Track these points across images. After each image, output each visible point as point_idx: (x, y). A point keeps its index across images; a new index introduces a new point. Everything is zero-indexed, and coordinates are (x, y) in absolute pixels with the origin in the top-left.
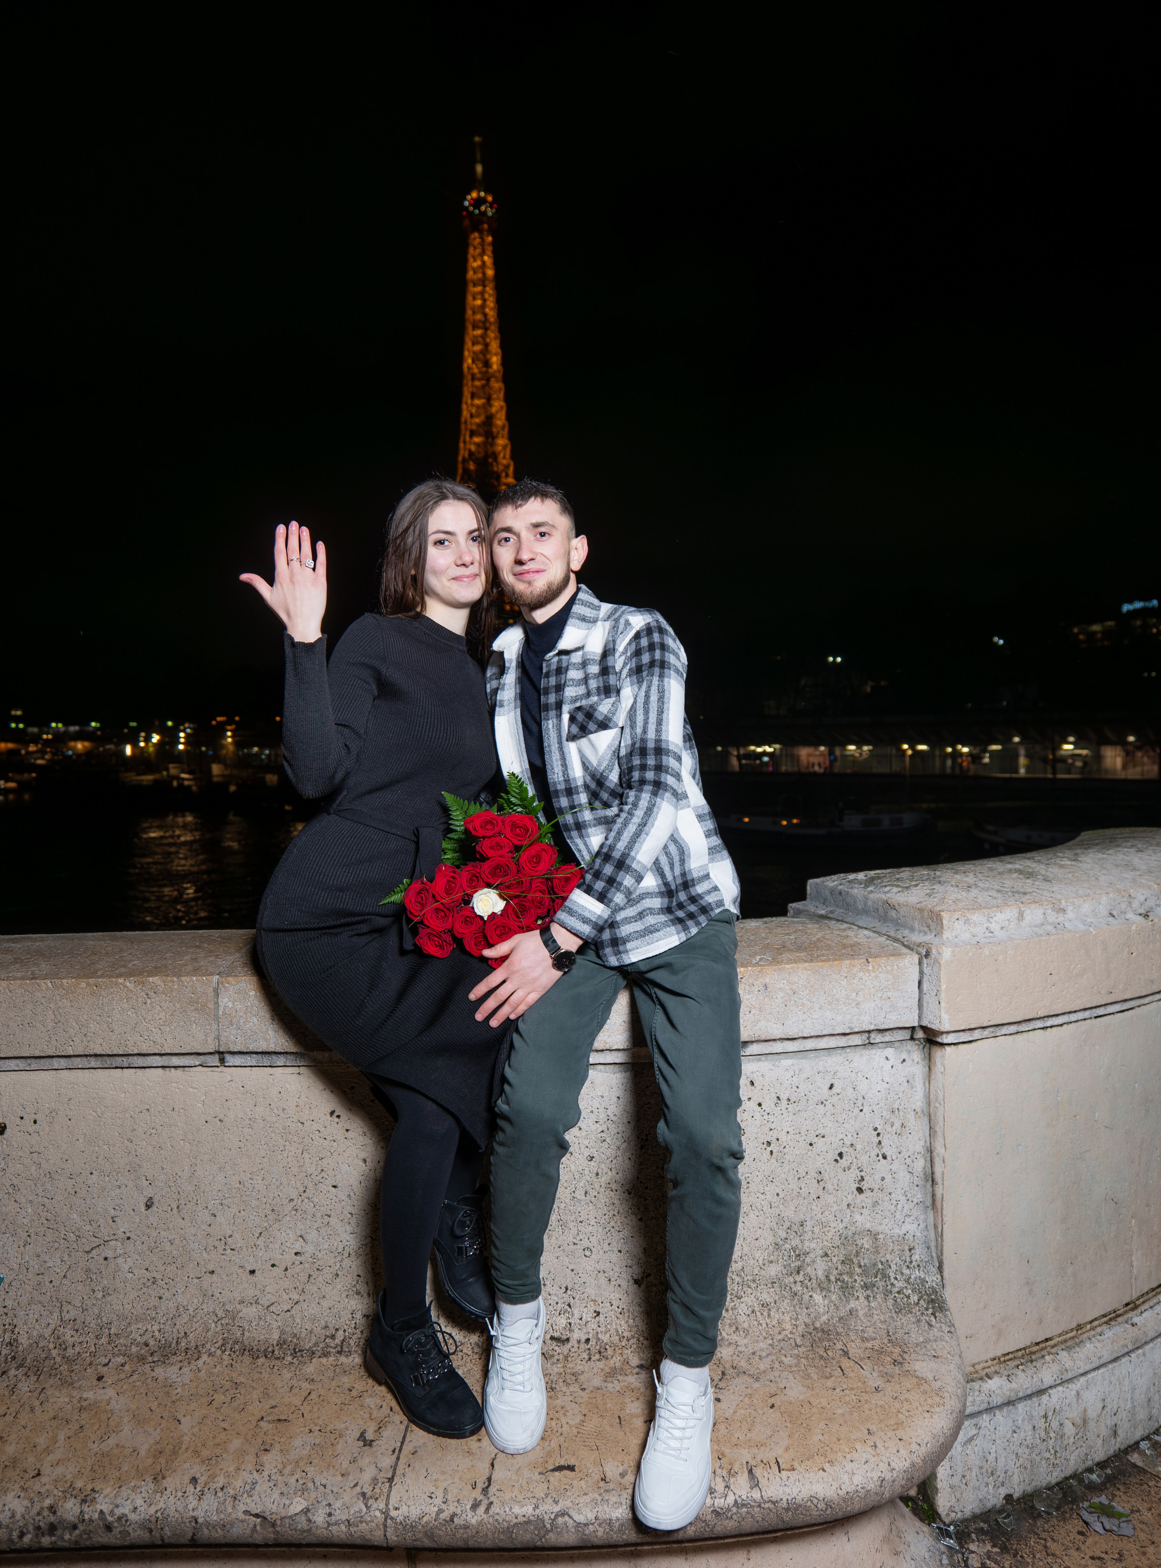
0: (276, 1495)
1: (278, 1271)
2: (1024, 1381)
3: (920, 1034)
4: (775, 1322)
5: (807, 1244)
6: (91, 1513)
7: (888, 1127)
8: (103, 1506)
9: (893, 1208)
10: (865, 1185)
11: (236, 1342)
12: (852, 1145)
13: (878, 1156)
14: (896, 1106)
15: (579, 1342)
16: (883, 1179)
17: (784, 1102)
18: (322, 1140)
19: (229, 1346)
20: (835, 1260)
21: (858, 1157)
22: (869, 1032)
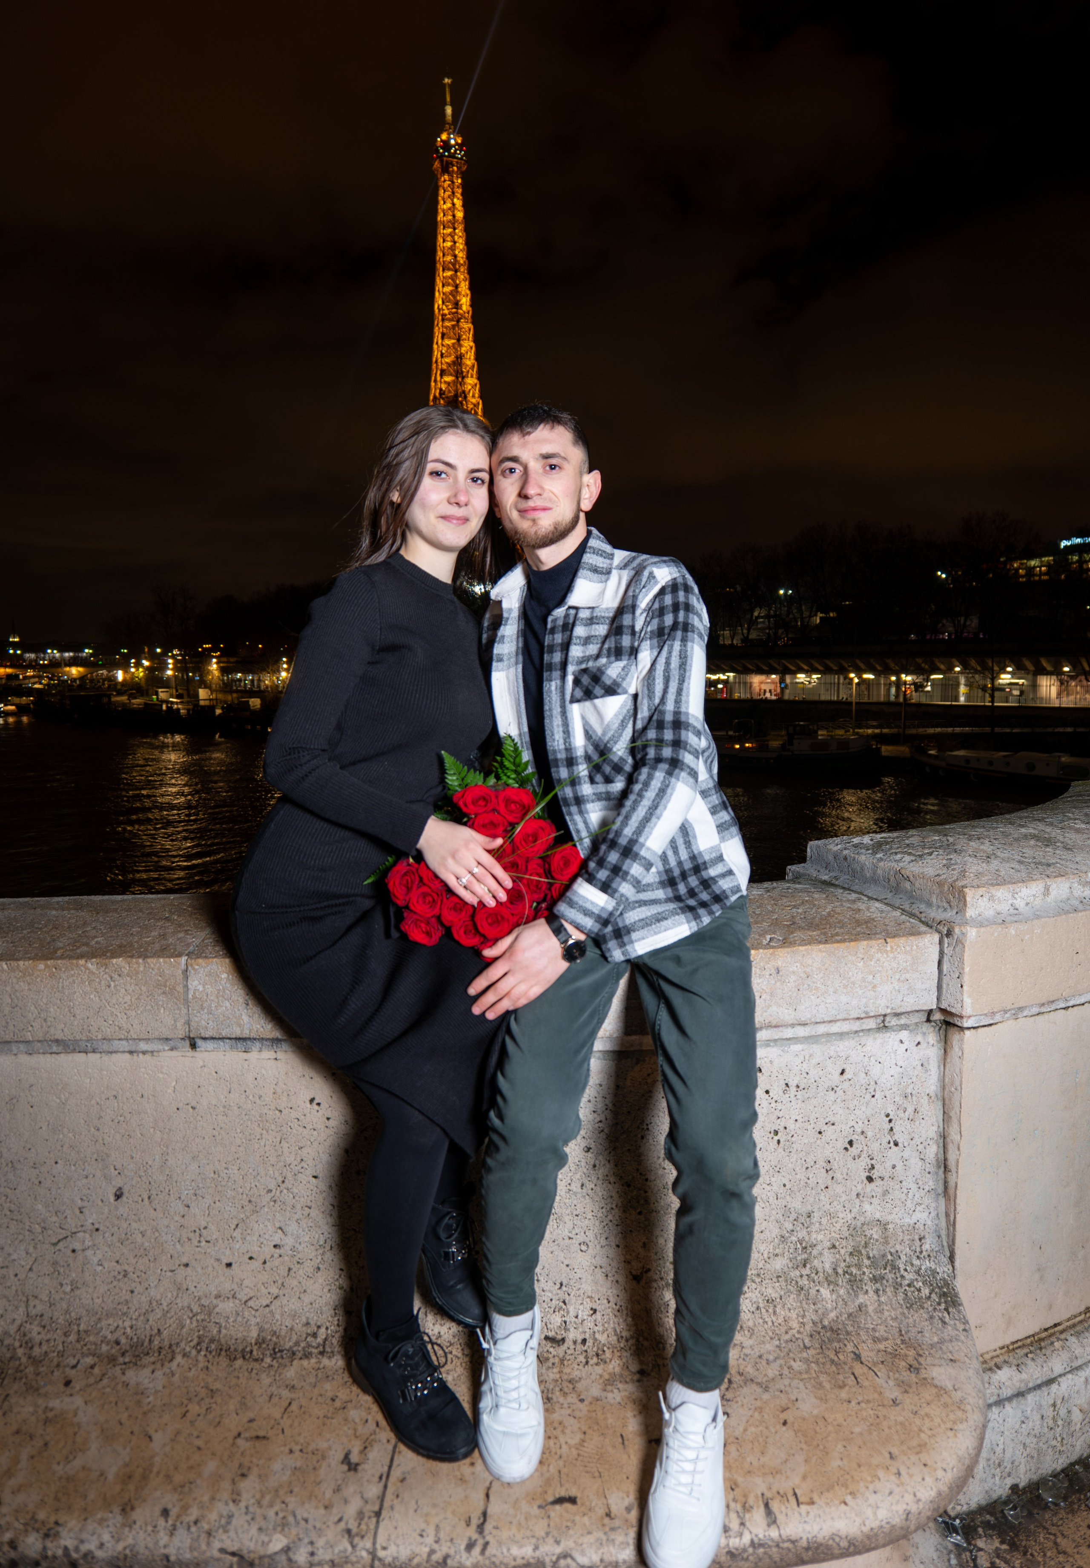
0: (254, 1531)
1: (256, 1264)
2: (1034, 1372)
3: (938, 1016)
4: (781, 1320)
5: (814, 1236)
6: (54, 1549)
7: (900, 1113)
8: (67, 1540)
9: (903, 1197)
10: (875, 1174)
11: (212, 1341)
12: (863, 1133)
13: (889, 1143)
14: (909, 1091)
15: (575, 1342)
16: (894, 1167)
17: (793, 1089)
18: (301, 1129)
19: (204, 1345)
20: (843, 1251)
21: (869, 1144)
22: (885, 1016)
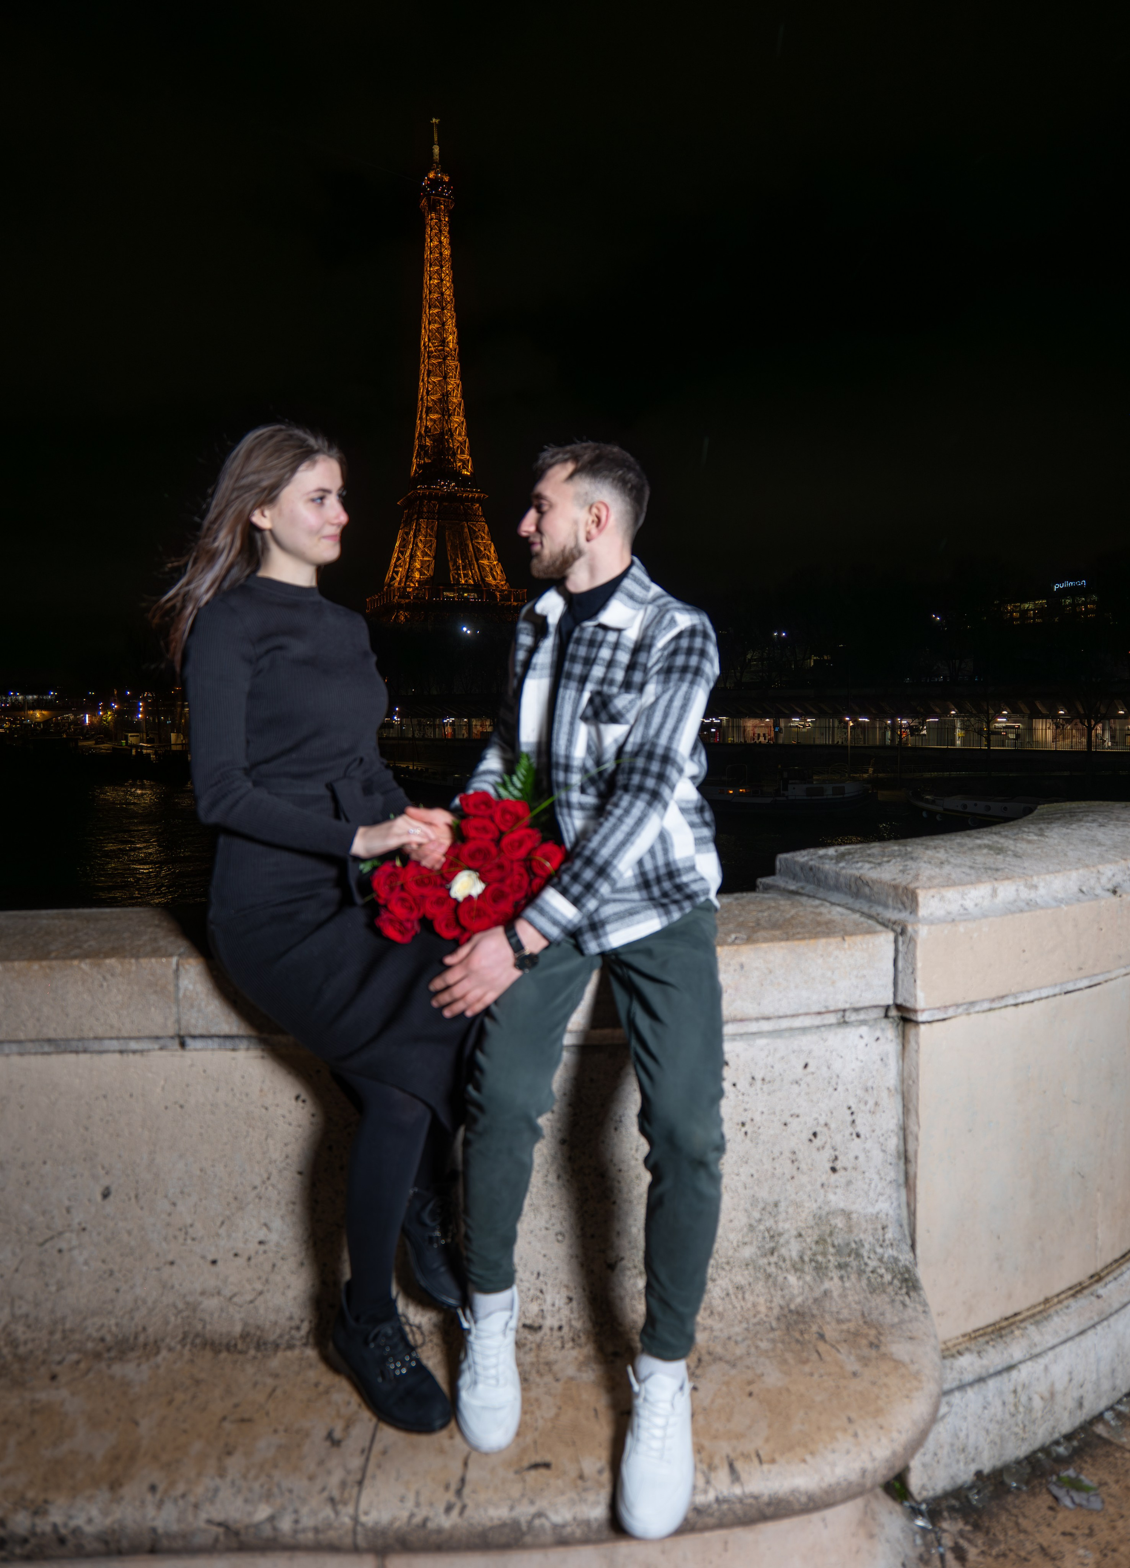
0: (239, 1502)
1: (241, 1261)
2: (994, 1358)
3: (893, 1013)
4: (749, 1305)
5: (781, 1225)
6: (44, 1525)
7: (862, 1106)
8: (56, 1516)
9: (866, 1187)
10: (838, 1165)
11: (197, 1335)
12: (826, 1125)
13: (851, 1134)
14: (870, 1084)
15: (551, 1329)
16: (856, 1158)
17: (759, 1083)
18: (286, 1126)
19: (189, 1340)
20: (809, 1240)
21: (832, 1135)
22: (844, 1011)
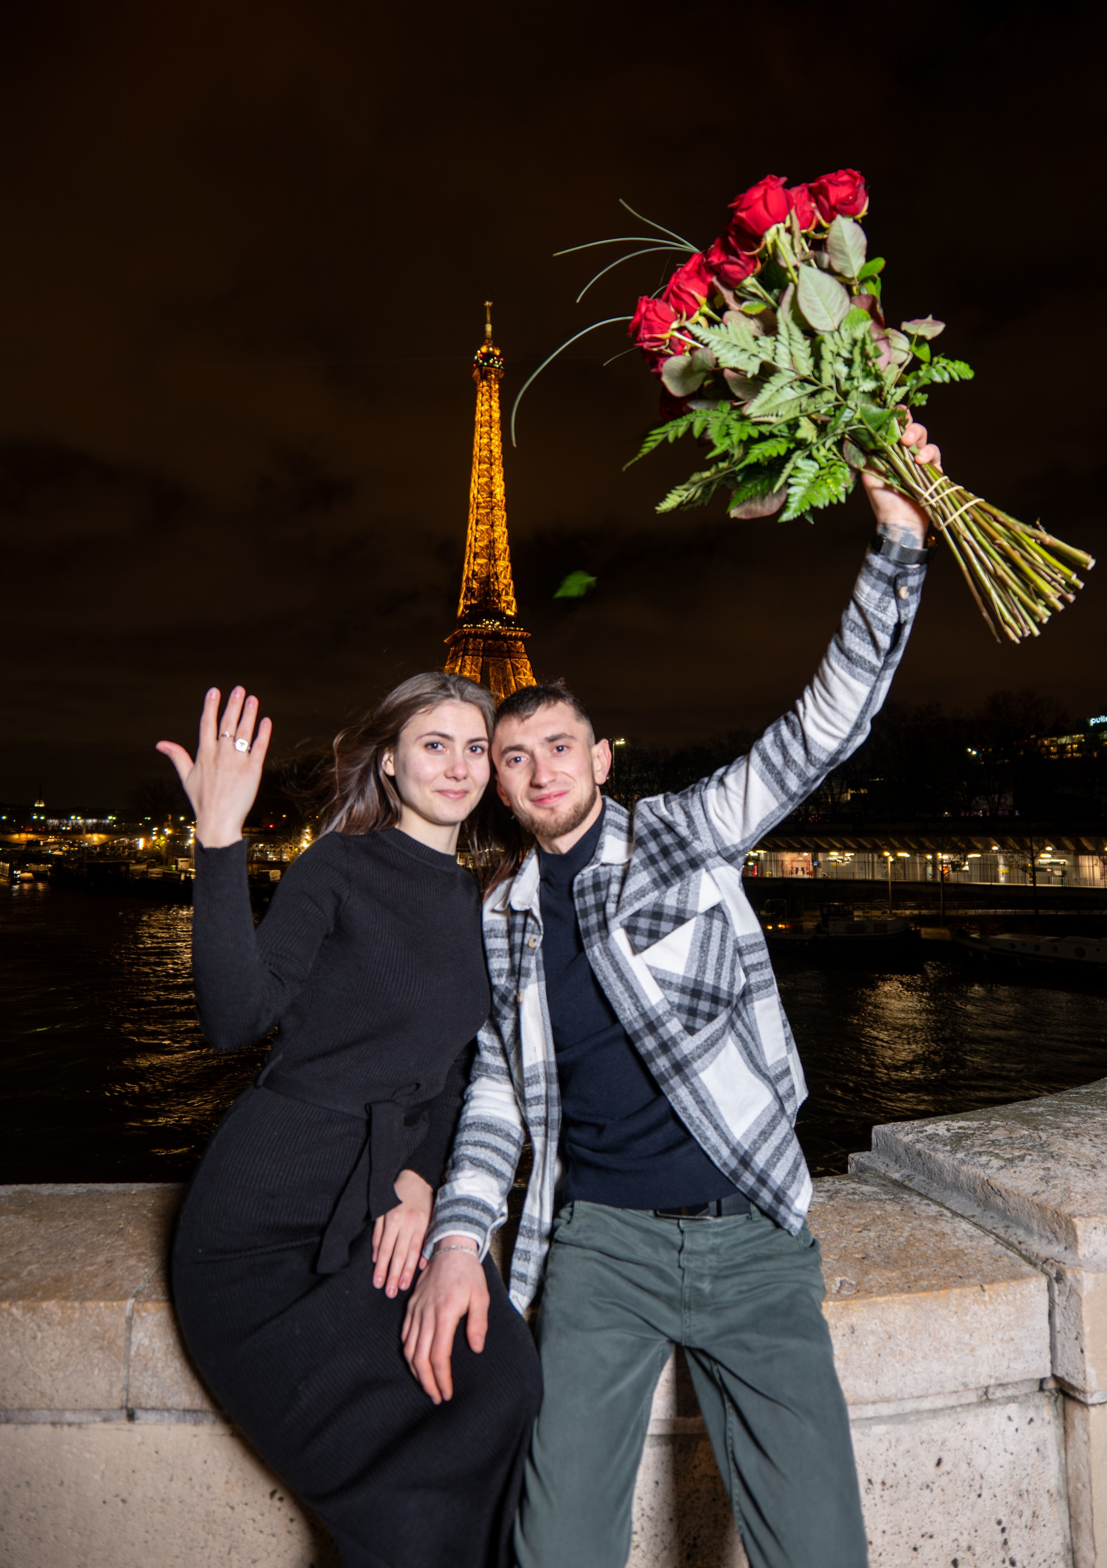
3: (1052, 1386)
7: (1015, 1517)
12: (969, 1548)
13: (1004, 1562)
14: (1024, 1487)
17: (878, 1487)
18: (256, 1534)
21: (978, 1563)
22: (987, 1388)
